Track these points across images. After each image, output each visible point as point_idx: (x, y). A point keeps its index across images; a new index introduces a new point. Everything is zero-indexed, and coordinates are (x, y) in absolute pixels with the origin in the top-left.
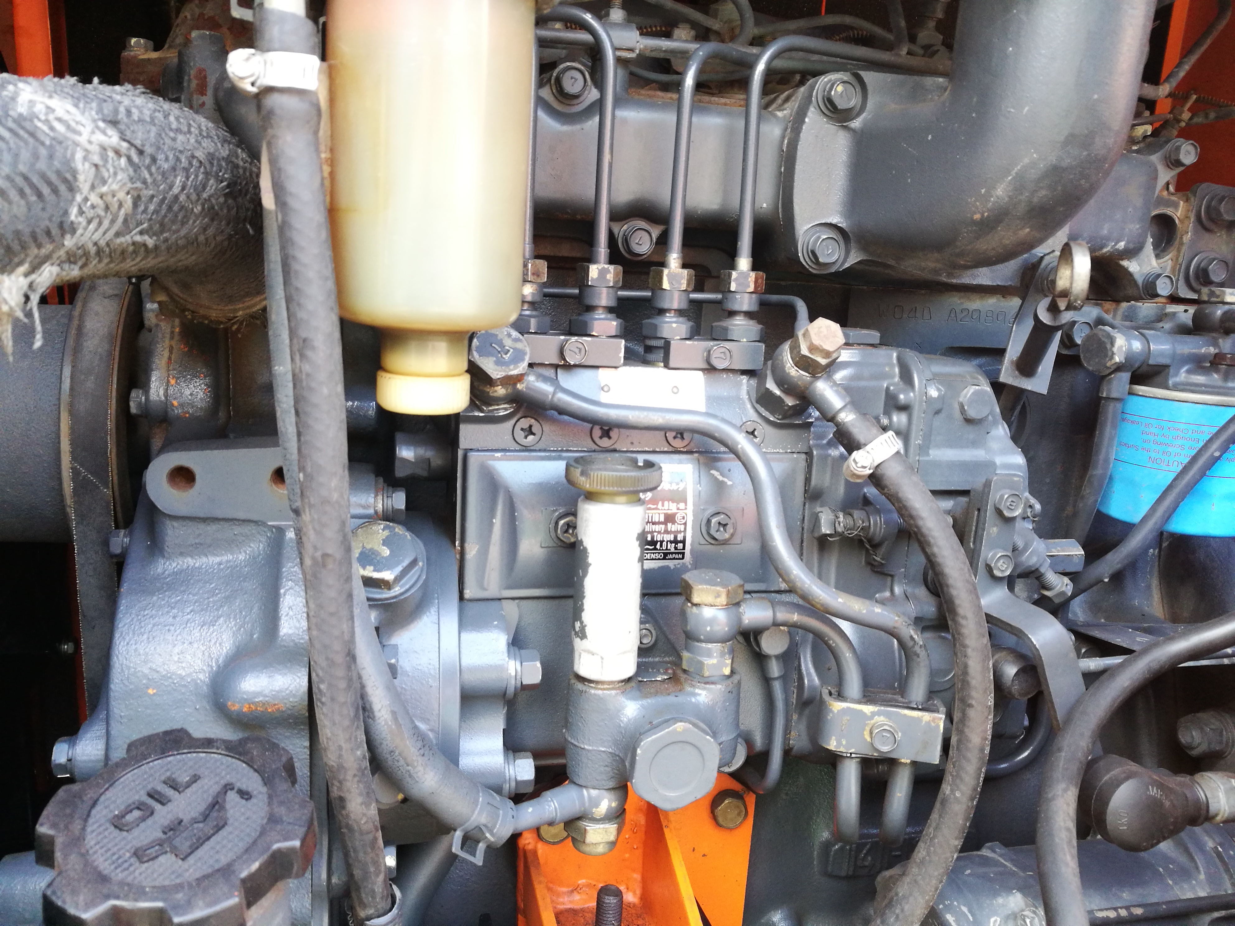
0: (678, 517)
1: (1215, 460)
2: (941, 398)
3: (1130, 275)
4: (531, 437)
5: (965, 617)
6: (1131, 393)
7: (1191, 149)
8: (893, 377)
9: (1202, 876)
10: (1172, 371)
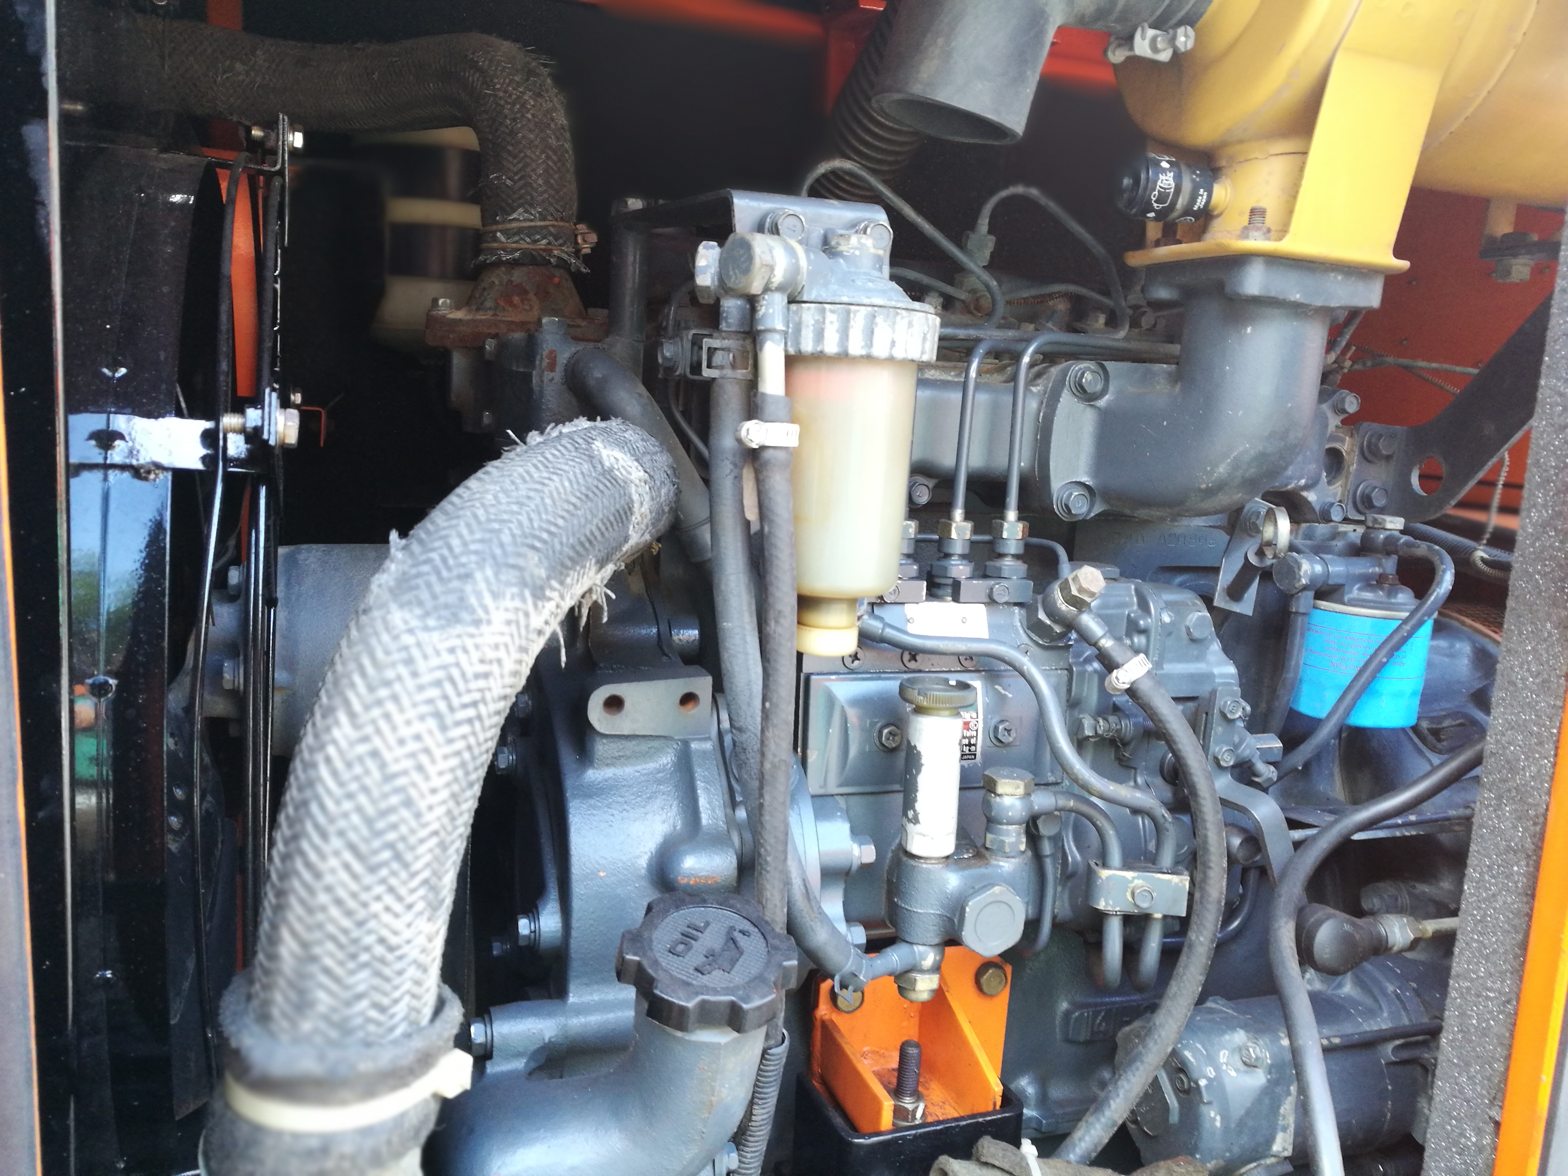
0: (971, 725)
1: (1382, 665)
2: (1172, 623)
3: (1309, 503)
4: (856, 662)
5: (1204, 799)
6: (1315, 607)
7: (1355, 401)
8: (1132, 605)
9: (1385, 1015)
10: (1346, 588)
